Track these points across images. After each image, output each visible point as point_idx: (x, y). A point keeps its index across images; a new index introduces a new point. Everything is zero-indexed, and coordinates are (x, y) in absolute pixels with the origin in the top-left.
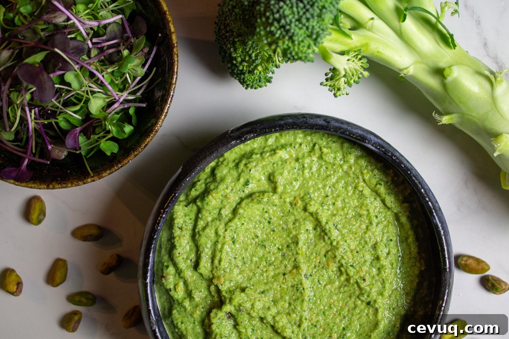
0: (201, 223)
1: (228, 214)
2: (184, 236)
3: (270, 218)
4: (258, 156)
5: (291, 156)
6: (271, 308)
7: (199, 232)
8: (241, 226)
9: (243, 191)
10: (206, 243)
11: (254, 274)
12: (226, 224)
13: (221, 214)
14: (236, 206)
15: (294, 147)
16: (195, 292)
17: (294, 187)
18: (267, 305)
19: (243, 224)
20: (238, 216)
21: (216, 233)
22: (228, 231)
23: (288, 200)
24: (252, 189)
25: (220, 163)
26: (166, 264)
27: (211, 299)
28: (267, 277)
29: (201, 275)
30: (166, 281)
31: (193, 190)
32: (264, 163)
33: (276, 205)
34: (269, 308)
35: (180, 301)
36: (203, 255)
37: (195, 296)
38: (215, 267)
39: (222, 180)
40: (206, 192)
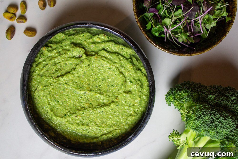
0: (122, 58)
1: (122, 70)
2: (119, 49)
3: (114, 86)
4: (140, 90)
5: (136, 103)
6: (77, 74)
7: (118, 56)
8: (115, 74)
9: (128, 79)
10: (113, 57)
11: (93, 72)
12: (118, 68)
13: (122, 67)
14: (123, 74)
15: (139, 106)
16: (94, 46)
17: (123, 100)
18: (79, 73)
19: (115, 75)
20: (120, 74)
21: (116, 63)
22: (115, 68)
23: (119, 96)
24: (128, 83)
25: (142, 74)
26: (110, 38)
27: (89, 51)
28: (90, 77)
29: (101, 50)
30: (103, 35)
31: (135, 59)
32: (137, 91)
33: (118, 90)
34: (78, 73)
35: (93, 38)
36: (109, 54)
37: (93, 45)
38: (102, 57)
39: (136, 72)
40: (133, 65)
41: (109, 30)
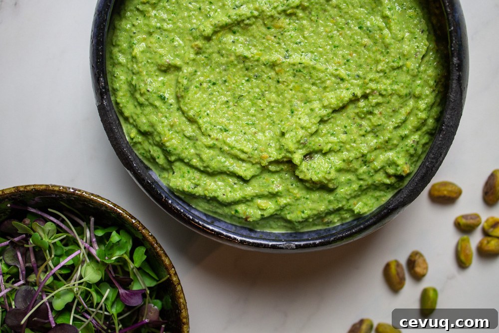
0: (195, 162)
1: (192, 129)
2: (205, 184)
3: (210, 81)
4: (134, 77)
5: (144, 40)
6: (312, 107)
7: (204, 167)
8: (210, 117)
9: (171, 105)
10: (220, 162)
11: (269, 116)
12: (203, 134)
13: (191, 136)
14: (186, 118)
15: (134, 33)
16: (272, 188)
17: (180, 45)
18: (308, 111)
19: (208, 114)
20: (196, 117)
21: (210, 147)
22: (211, 133)
23: (192, 56)
24: (172, 94)
25: (134, 123)
26: (233, 212)
27: (284, 173)
28: (276, 102)
29: (253, 177)
30: (251, 217)
31: (157, 160)
32: (144, 73)
33: (196, 71)
34: (312, 110)
35: (278, 208)
36: (231, 169)
37: (276, 190)
38: (249, 159)
39: (152, 125)
40: (161, 146)
41: (235, 236)
